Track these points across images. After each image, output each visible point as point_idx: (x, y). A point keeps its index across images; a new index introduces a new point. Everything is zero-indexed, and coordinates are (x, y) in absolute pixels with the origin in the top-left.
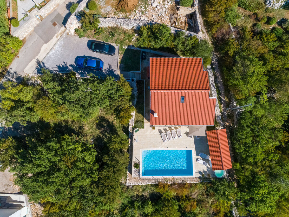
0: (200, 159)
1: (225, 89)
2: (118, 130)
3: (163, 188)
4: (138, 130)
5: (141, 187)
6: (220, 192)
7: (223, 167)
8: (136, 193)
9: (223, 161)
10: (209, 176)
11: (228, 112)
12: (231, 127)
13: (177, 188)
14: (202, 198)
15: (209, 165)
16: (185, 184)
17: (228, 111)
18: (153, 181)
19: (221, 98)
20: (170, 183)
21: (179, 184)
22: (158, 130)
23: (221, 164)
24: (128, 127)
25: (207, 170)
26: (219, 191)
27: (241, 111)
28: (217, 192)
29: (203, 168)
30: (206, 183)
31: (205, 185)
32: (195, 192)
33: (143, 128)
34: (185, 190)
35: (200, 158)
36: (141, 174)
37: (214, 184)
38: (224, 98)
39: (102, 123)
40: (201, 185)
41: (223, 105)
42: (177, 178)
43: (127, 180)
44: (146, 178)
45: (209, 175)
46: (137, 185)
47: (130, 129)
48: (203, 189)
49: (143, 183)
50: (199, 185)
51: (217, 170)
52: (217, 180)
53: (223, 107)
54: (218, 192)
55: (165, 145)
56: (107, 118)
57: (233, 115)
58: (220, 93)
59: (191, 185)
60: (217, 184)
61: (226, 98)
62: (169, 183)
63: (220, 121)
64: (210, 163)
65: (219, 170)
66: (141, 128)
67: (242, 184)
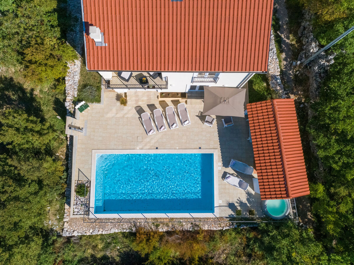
0: (232, 174)
1: (290, 18)
2: (44, 108)
3: (144, 242)
4: (86, 106)
5: (100, 239)
6: (280, 254)
7: (287, 190)
8: (90, 251)
9: (288, 176)
10: (253, 214)
11: (296, 71)
12: (302, 106)
13: (178, 241)
14: (237, 262)
15: (253, 189)
16: (197, 232)
17: (297, 69)
18: (126, 226)
19: (280, 37)
20: (164, 230)
21: (184, 232)
22: (136, 108)
23: (283, 182)
24: (65, 100)
25: (248, 200)
26: (277, 251)
27: (328, 66)
28: (272, 255)
29: (239, 196)
30: (246, 230)
31: (244, 235)
32: (222, 249)
33: (99, 101)
34: (196, 246)
35: (232, 172)
36: (92, 210)
37: (265, 232)
38: (288, 38)
39: (7, 93)
40: (234, 233)
41: (284, 54)
42: (181, 219)
43: (64, 222)
44: (109, 219)
45: (251, 212)
46: (88, 234)
47: (68, 105)
48: (238, 241)
49: (101, 230)
50: (230, 234)
51: (271, 198)
52: (270, 223)
53: (285, 59)
54: (275, 253)
55: (149, 142)
56: (18, 83)
57: (308, 78)
58: (279, 26)
59: (211, 235)
60: (271, 234)
61: (291, 37)
62: (162, 229)
63: (278, 88)
64: (256, 184)
65: (276, 198)
66: (93, 102)
67: (331, 232)
